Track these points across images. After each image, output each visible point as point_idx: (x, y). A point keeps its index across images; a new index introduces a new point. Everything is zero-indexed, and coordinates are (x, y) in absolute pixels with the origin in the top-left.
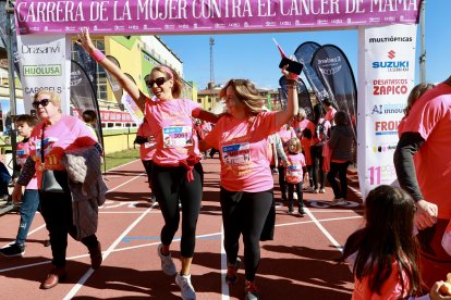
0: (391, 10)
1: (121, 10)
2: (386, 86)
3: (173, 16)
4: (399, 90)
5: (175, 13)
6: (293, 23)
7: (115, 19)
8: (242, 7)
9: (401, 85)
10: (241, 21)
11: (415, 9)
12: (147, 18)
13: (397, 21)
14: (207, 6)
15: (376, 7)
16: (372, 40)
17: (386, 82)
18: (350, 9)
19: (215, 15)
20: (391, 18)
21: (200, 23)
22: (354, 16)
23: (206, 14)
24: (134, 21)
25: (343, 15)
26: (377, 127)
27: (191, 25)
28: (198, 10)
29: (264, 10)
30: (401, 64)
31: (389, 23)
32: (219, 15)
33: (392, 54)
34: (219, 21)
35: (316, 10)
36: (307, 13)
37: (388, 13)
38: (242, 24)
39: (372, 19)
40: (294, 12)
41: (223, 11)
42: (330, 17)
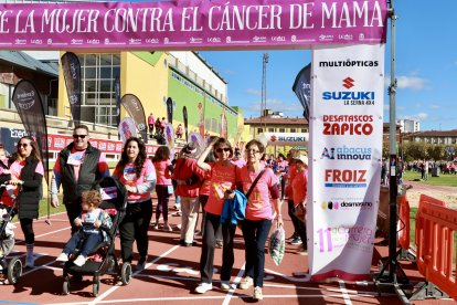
0: (349, 25)
1: (23, 20)
2: (340, 124)
3: (82, 29)
4: (360, 129)
5: (84, 25)
6: (224, 39)
7: (17, 31)
8: (162, 19)
9: (363, 123)
10: (160, 36)
11: (381, 25)
12: (52, 31)
13: (356, 40)
14: (121, 18)
15: (329, 22)
16: (322, 64)
17: (341, 118)
18: (296, 23)
19: (130, 28)
20: (347, 37)
21: (113, 37)
22: (300, 33)
23: (120, 27)
24: (38, 35)
25: (286, 32)
26: (327, 176)
27: (102, 40)
28: (111, 22)
29: (189, 23)
30: (364, 95)
31: (344, 42)
32: (135, 29)
33: (348, 82)
34: (135, 36)
35: (252, 24)
36: (241, 27)
37: (344, 30)
38: (162, 41)
39: (323, 37)
40: (225, 26)
41: (140, 24)
42: (269, 34)
